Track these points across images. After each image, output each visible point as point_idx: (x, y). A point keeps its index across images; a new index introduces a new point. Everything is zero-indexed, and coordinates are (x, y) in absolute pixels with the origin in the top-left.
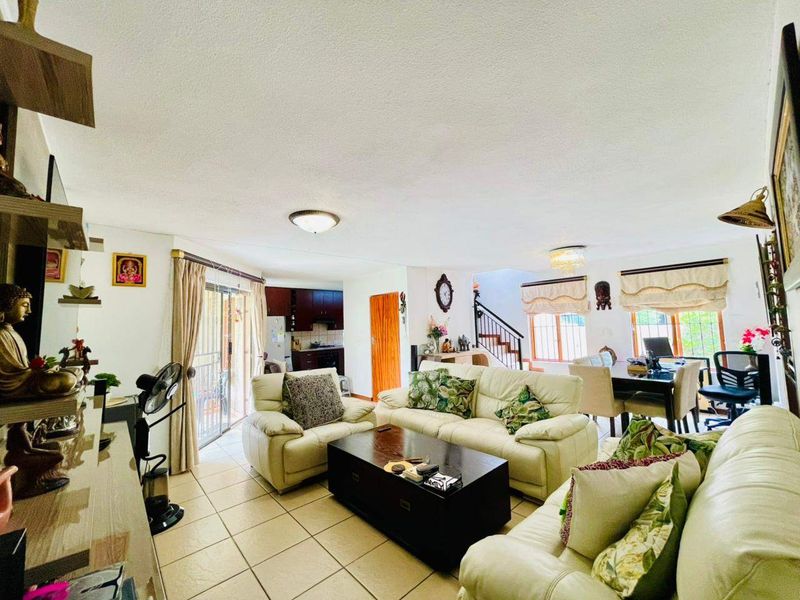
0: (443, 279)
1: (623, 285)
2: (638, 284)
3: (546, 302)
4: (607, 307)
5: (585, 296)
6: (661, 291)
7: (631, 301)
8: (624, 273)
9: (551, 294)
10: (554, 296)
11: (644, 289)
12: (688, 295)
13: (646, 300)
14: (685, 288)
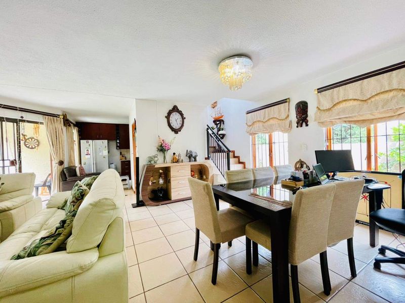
0: (175, 109)
1: (319, 102)
2: (332, 99)
3: (261, 124)
4: (304, 124)
5: (288, 116)
6: (356, 103)
7: (326, 117)
8: (320, 90)
9: (264, 118)
10: (266, 119)
11: (338, 103)
12: (386, 102)
13: (338, 114)
14: (382, 96)
